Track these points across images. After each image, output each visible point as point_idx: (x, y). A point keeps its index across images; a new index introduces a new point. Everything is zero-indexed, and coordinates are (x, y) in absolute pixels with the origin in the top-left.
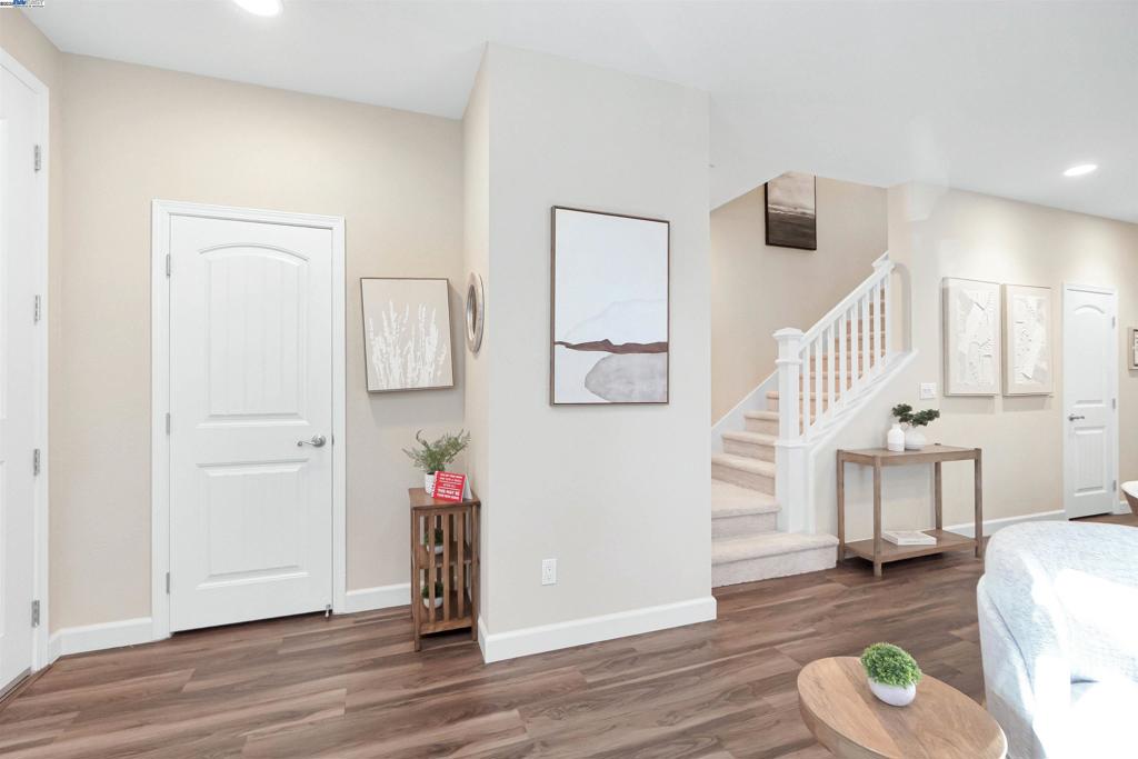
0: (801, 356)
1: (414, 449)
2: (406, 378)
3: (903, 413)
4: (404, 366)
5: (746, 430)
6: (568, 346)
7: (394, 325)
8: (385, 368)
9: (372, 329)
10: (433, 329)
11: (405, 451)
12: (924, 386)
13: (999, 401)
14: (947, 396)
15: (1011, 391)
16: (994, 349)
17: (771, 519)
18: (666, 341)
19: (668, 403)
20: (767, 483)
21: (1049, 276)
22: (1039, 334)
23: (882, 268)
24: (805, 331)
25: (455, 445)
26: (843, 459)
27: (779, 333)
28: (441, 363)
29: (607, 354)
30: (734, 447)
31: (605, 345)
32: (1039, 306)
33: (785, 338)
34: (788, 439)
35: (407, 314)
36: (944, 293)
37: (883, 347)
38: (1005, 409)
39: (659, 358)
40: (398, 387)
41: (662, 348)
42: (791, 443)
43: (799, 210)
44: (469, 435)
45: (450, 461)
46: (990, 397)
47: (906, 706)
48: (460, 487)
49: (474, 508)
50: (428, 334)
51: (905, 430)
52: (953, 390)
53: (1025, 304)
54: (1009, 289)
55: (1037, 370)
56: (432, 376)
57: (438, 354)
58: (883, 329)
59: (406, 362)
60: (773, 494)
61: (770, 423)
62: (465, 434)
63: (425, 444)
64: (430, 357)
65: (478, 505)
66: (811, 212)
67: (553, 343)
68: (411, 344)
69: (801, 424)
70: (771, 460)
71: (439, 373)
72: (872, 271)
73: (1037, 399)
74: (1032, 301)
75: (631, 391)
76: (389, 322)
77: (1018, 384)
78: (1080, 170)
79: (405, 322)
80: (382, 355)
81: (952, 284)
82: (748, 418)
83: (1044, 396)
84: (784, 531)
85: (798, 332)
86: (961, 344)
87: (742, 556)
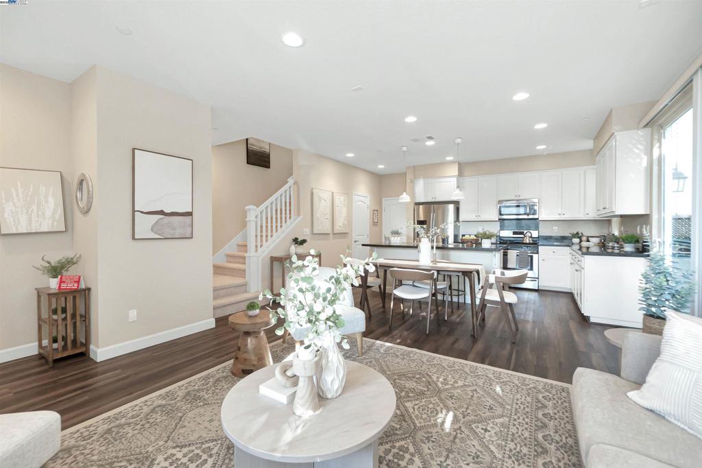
0: (256, 217)
1: (41, 266)
2: (31, 226)
3: (296, 241)
4: (30, 220)
5: (238, 252)
6: (142, 212)
7: (21, 196)
8: (14, 220)
9: (4, 198)
10: (51, 199)
11: (34, 267)
12: (305, 230)
13: (331, 235)
14: (313, 234)
15: (335, 232)
16: (329, 216)
17: (244, 287)
18: (191, 211)
19: (192, 238)
20: (242, 273)
21: (348, 189)
22: (344, 211)
23: (291, 181)
24: (258, 207)
25: (70, 262)
26: (273, 260)
27: (247, 207)
28: (57, 218)
29: (162, 216)
30: (231, 260)
31: (161, 212)
32: (344, 201)
33: (249, 210)
34: (251, 253)
35: (31, 189)
36: (312, 194)
37: (290, 214)
38: (334, 238)
39: (188, 219)
40: (25, 232)
41: (190, 214)
42: (251, 255)
43: (262, 149)
44: (80, 256)
45: (67, 270)
46: (329, 234)
47: (256, 316)
48: (78, 282)
49: (87, 291)
50: (47, 201)
51: (296, 248)
52: (315, 232)
53: (340, 200)
54: (334, 194)
55: (343, 224)
56: (50, 225)
57: (54, 213)
58: (290, 206)
59: (31, 218)
60: (245, 278)
61: (244, 247)
62: (78, 255)
63: (49, 263)
64: (48, 213)
65: (89, 289)
66: (268, 151)
67: (134, 211)
68: (34, 207)
69: (256, 246)
70: (244, 263)
71: (56, 224)
72: (287, 182)
73: (344, 235)
74: (342, 198)
75: (175, 233)
76: (18, 195)
77: (338, 229)
78: (350, 155)
79: (30, 194)
80: (12, 213)
81: (315, 191)
82: (238, 245)
83: (346, 233)
84: (249, 292)
85: (255, 207)
86: (317, 214)
87: (228, 303)
